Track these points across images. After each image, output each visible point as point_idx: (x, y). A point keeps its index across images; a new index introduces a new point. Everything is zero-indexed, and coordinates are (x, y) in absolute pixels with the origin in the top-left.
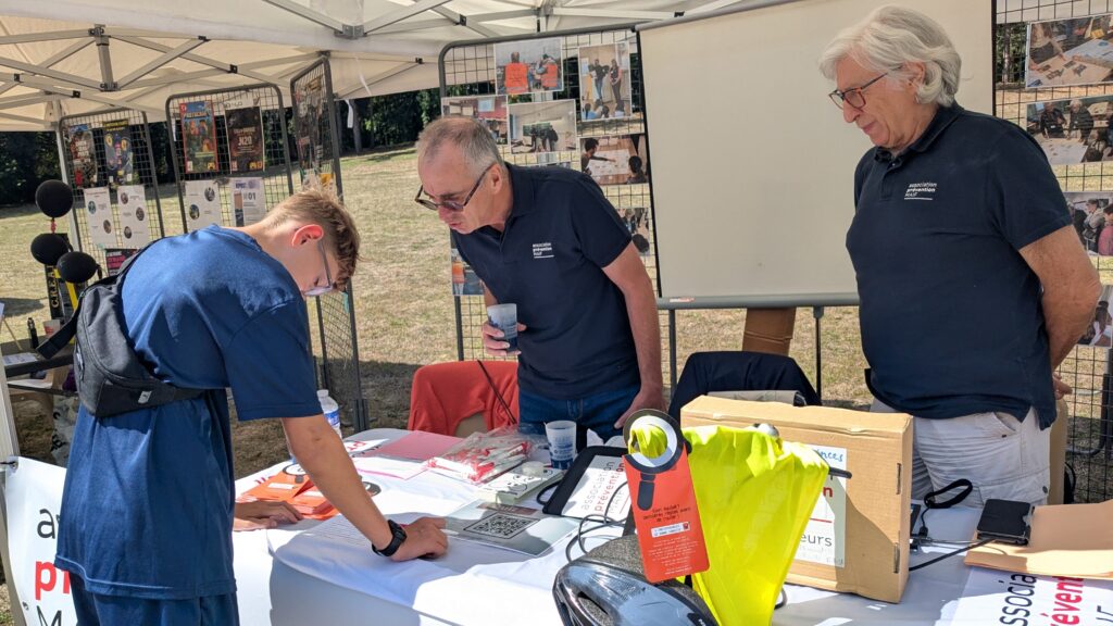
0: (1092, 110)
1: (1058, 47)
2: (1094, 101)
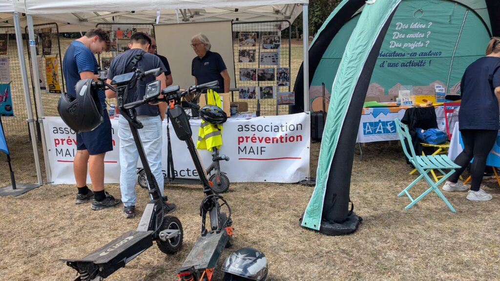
0: (250, 52)
1: (244, 39)
2: (251, 50)
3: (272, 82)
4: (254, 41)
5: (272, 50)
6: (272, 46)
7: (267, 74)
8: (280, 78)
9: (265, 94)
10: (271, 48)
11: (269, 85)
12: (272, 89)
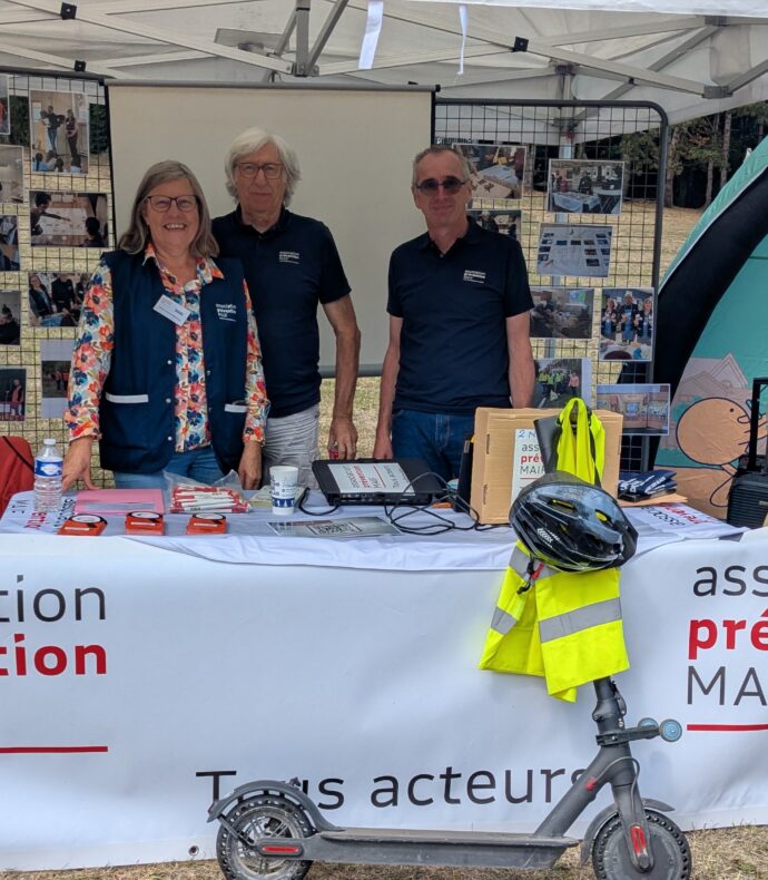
1: (473, 166)
3: (579, 342)
4: (516, 179)
5: (588, 218)
6: (590, 201)
7: (560, 309)
8: (614, 328)
9: (548, 388)
10: (586, 209)
11: (567, 355)
12: (579, 373)
